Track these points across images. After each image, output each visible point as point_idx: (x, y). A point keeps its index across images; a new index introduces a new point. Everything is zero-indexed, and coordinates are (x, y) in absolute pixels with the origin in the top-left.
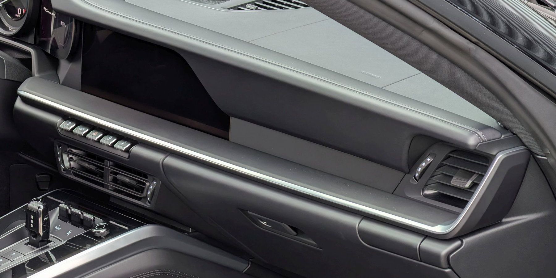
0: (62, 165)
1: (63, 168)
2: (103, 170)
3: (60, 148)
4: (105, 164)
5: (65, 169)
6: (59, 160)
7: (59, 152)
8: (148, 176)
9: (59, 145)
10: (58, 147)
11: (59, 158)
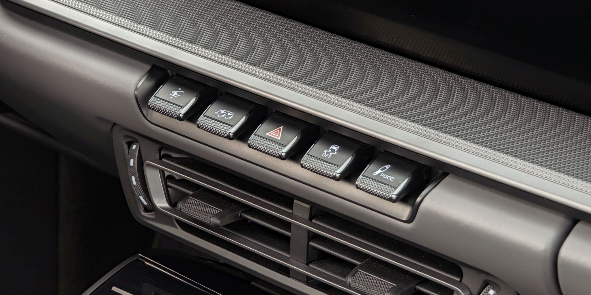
0: (141, 197)
1: (146, 203)
2: (289, 231)
3: (134, 147)
4: (295, 211)
5: (151, 208)
6: (134, 183)
7: (132, 161)
8: (464, 270)
9: (129, 140)
10: (126, 146)
11: (133, 178)
